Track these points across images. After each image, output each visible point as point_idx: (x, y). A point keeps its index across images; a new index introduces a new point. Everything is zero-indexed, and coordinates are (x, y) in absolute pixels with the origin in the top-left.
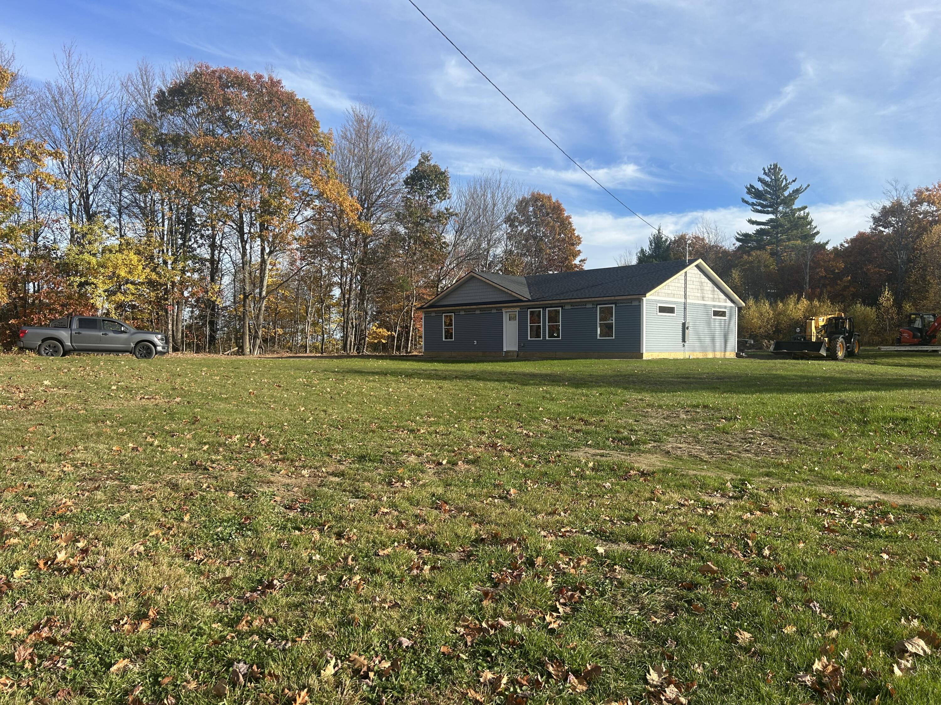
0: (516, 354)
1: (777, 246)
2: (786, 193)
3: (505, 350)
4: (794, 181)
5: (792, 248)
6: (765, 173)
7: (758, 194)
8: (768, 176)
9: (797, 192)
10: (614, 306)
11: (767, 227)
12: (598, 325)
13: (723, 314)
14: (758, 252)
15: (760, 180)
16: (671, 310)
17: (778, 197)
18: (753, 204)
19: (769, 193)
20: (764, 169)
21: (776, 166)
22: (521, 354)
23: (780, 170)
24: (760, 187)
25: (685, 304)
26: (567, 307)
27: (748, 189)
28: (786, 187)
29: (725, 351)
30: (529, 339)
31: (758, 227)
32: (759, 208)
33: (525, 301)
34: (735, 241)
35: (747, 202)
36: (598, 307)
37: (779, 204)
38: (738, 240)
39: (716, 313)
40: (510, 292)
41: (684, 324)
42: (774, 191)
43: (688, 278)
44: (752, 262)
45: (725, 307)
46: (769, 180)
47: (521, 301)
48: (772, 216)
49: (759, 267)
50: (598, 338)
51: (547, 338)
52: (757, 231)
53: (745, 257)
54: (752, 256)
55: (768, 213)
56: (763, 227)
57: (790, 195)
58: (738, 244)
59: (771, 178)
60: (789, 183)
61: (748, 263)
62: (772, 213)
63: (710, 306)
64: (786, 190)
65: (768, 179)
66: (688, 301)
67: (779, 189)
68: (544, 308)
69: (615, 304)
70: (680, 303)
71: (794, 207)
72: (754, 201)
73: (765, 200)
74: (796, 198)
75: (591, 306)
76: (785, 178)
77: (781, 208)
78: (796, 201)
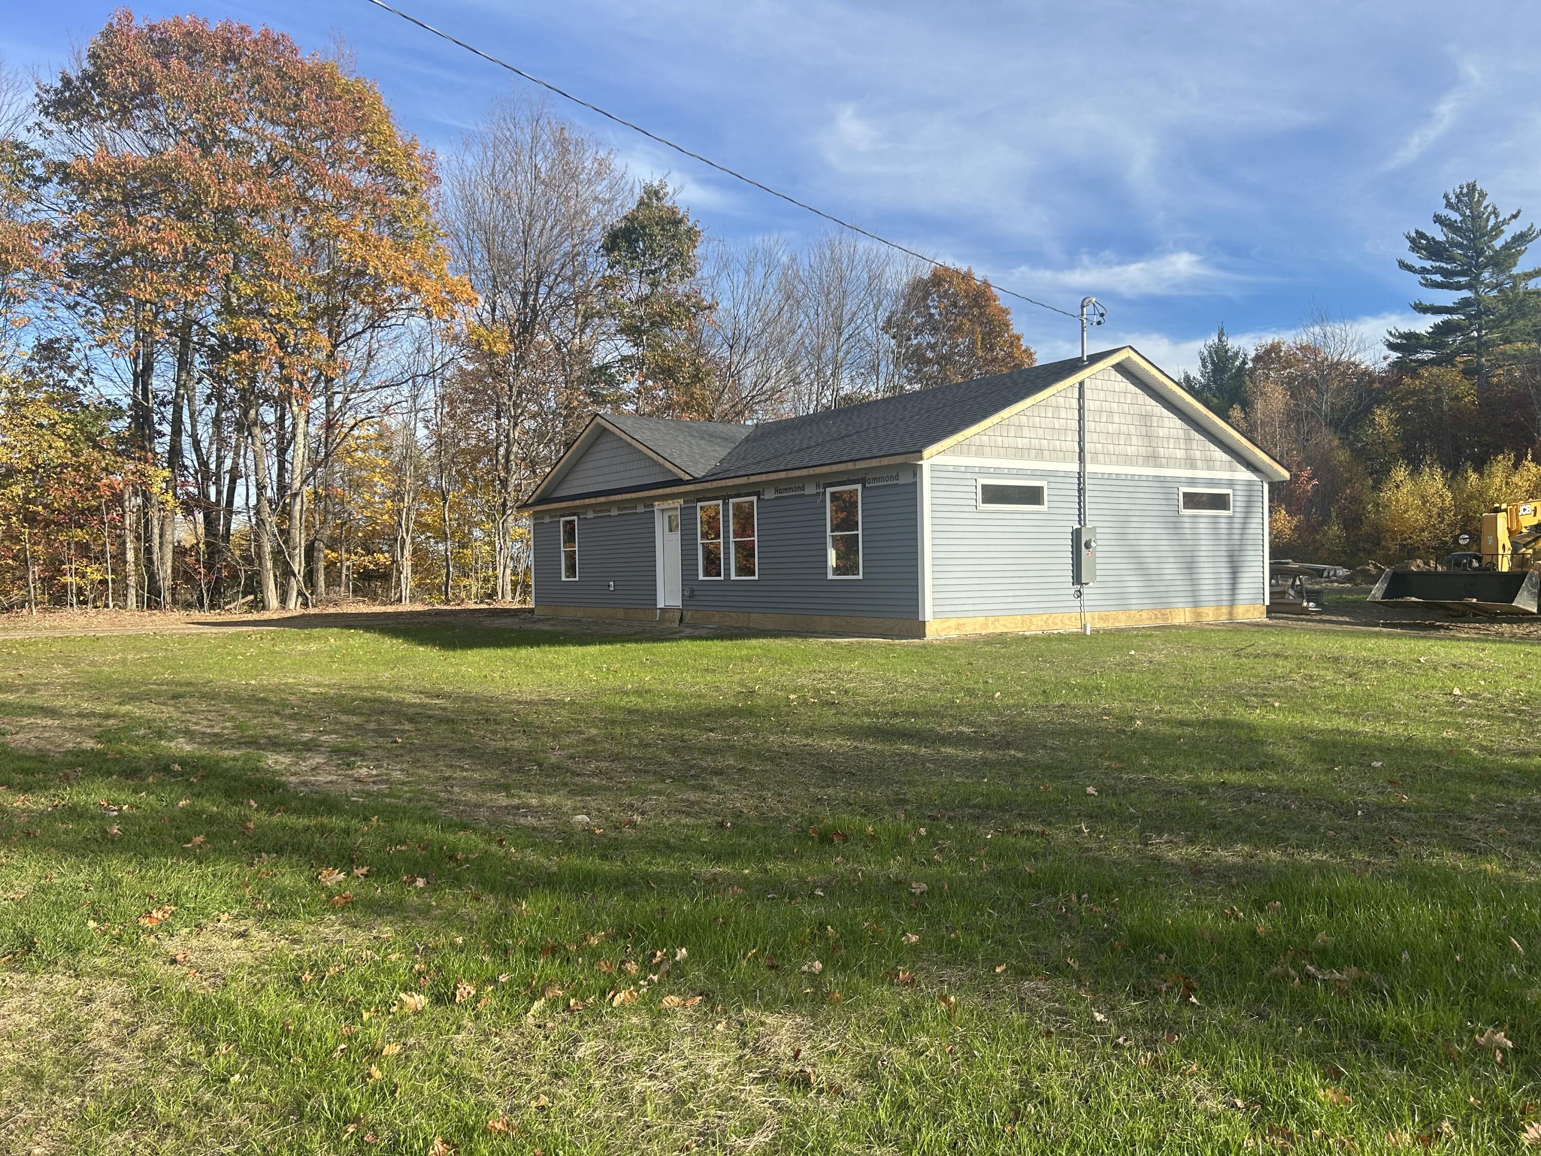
0: (678, 615)
1: (1480, 355)
2: (1498, 244)
3: (661, 604)
4: (1515, 217)
5: (1514, 357)
6: (1449, 205)
7: (1434, 250)
8: (1457, 210)
9: (1522, 238)
10: (859, 487)
11: (1455, 317)
12: (829, 541)
13: (1220, 502)
14: (1435, 370)
15: (1438, 219)
16: (1032, 496)
17: (1480, 253)
18: (1424, 270)
19: (1460, 246)
20: (1446, 196)
21: (1472, 188)
22: (688, 616)
23: (1483, 195)
24: (1438, 234)
25: (1081, 476)
26: (769, 495)
27: (1412, 241)
28: (1498, 230)
29: (1232, 602)
30: (701, 577)
31: (1439, 319)
32: (1438, 278)
33: (688, 483)
34: (1387, 352)
35: (1410, 268)
36: (829, 490)
37: (1481, 268)
38: (1392, 346)
39: (1193, 501)
40: (661, 460)
41: (1077, 535)
42: (1469, 240)
43: (1089, 405)
44: (1422, 391)
45: (1231, 483)
46: (1459, 218)
47: (680, 482)
48: (1466, 294)
49: (1439, 401)
50: (830, 576)
51: (733, 577)
52: (1436, 326)
53: (1407, 380)
54: (1421, 377)
55: (1459, 287)
56: (1446, 317)
57: (1507, 247)
58: (1394, 355)
59: (1463, 214)
60: (1504, 222)
61: (1413, 393)
62: (1469, 286)
63: (1177, 480)
64: (1497, 236)
65: (1455, 216)
66: (1090, 468)
67: (1483, 236)
68: (725, 499)
69: (863, 482)
70: (1066, 475)
71: (1515, 271)
72: (1428, 264)
73: (1451, 259)
74: (1520, 253)
75: (814, 491)
76: (1495, 213)
77: (1486, 275)
78: (1521, 260)
